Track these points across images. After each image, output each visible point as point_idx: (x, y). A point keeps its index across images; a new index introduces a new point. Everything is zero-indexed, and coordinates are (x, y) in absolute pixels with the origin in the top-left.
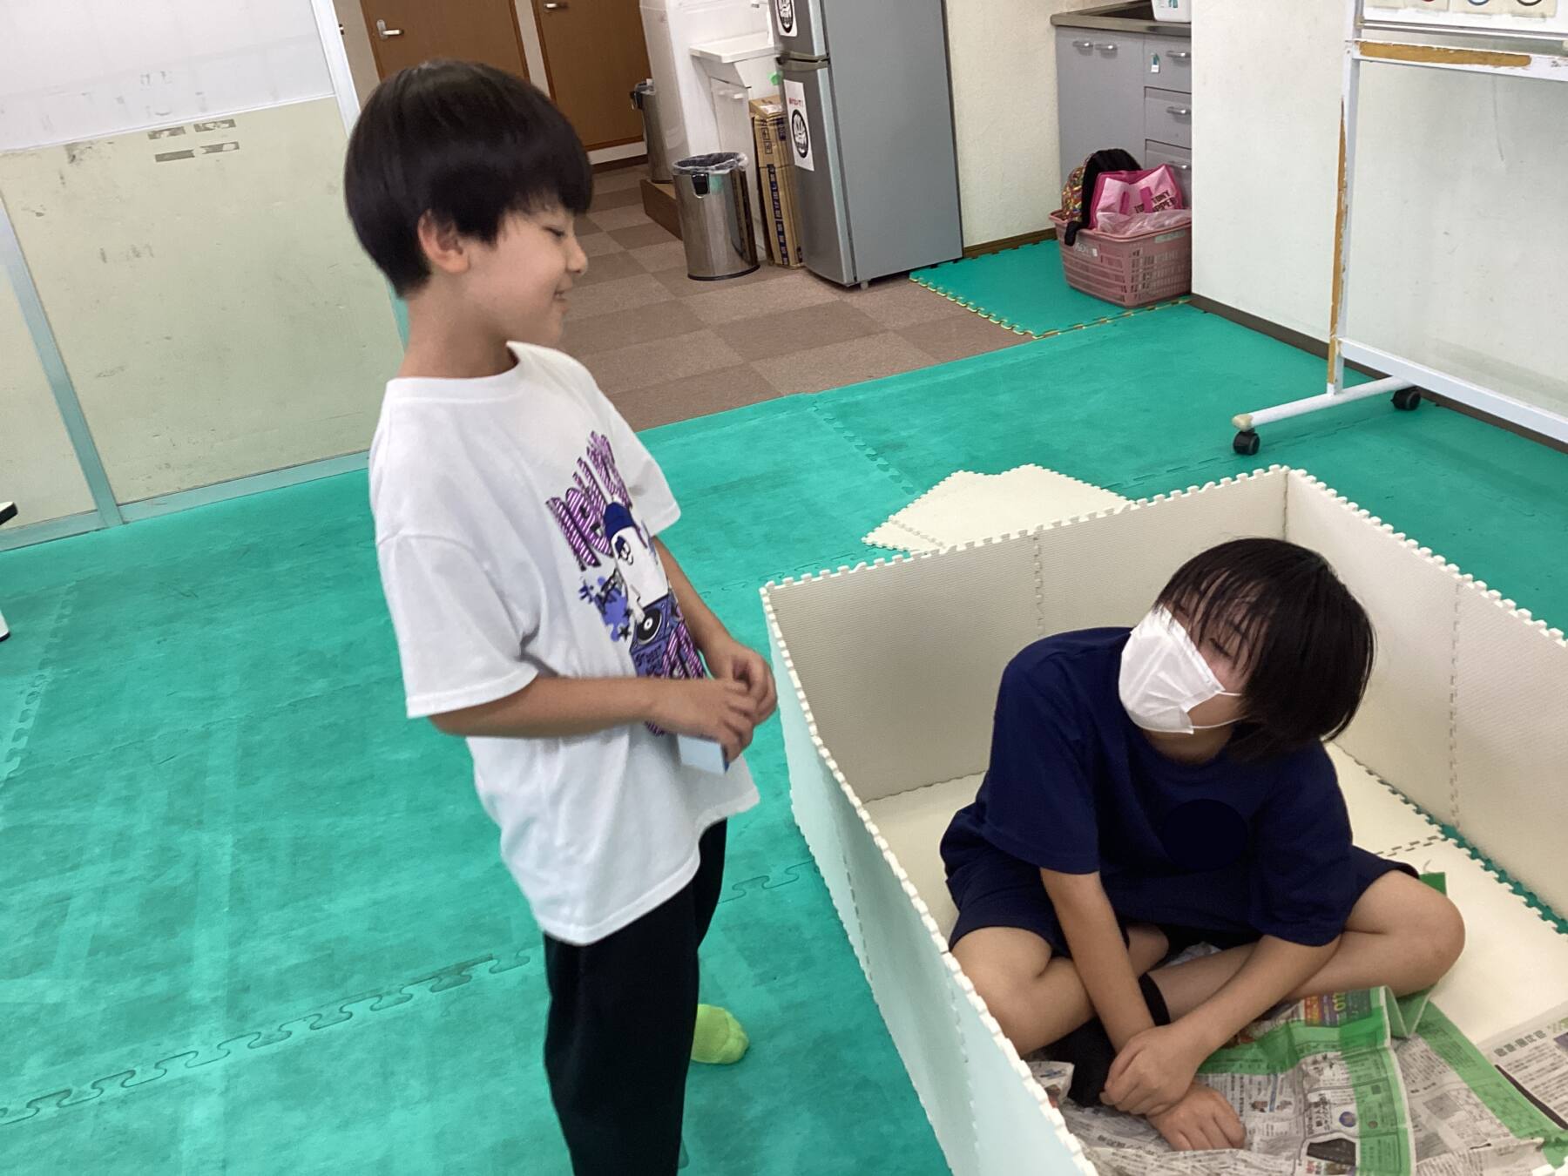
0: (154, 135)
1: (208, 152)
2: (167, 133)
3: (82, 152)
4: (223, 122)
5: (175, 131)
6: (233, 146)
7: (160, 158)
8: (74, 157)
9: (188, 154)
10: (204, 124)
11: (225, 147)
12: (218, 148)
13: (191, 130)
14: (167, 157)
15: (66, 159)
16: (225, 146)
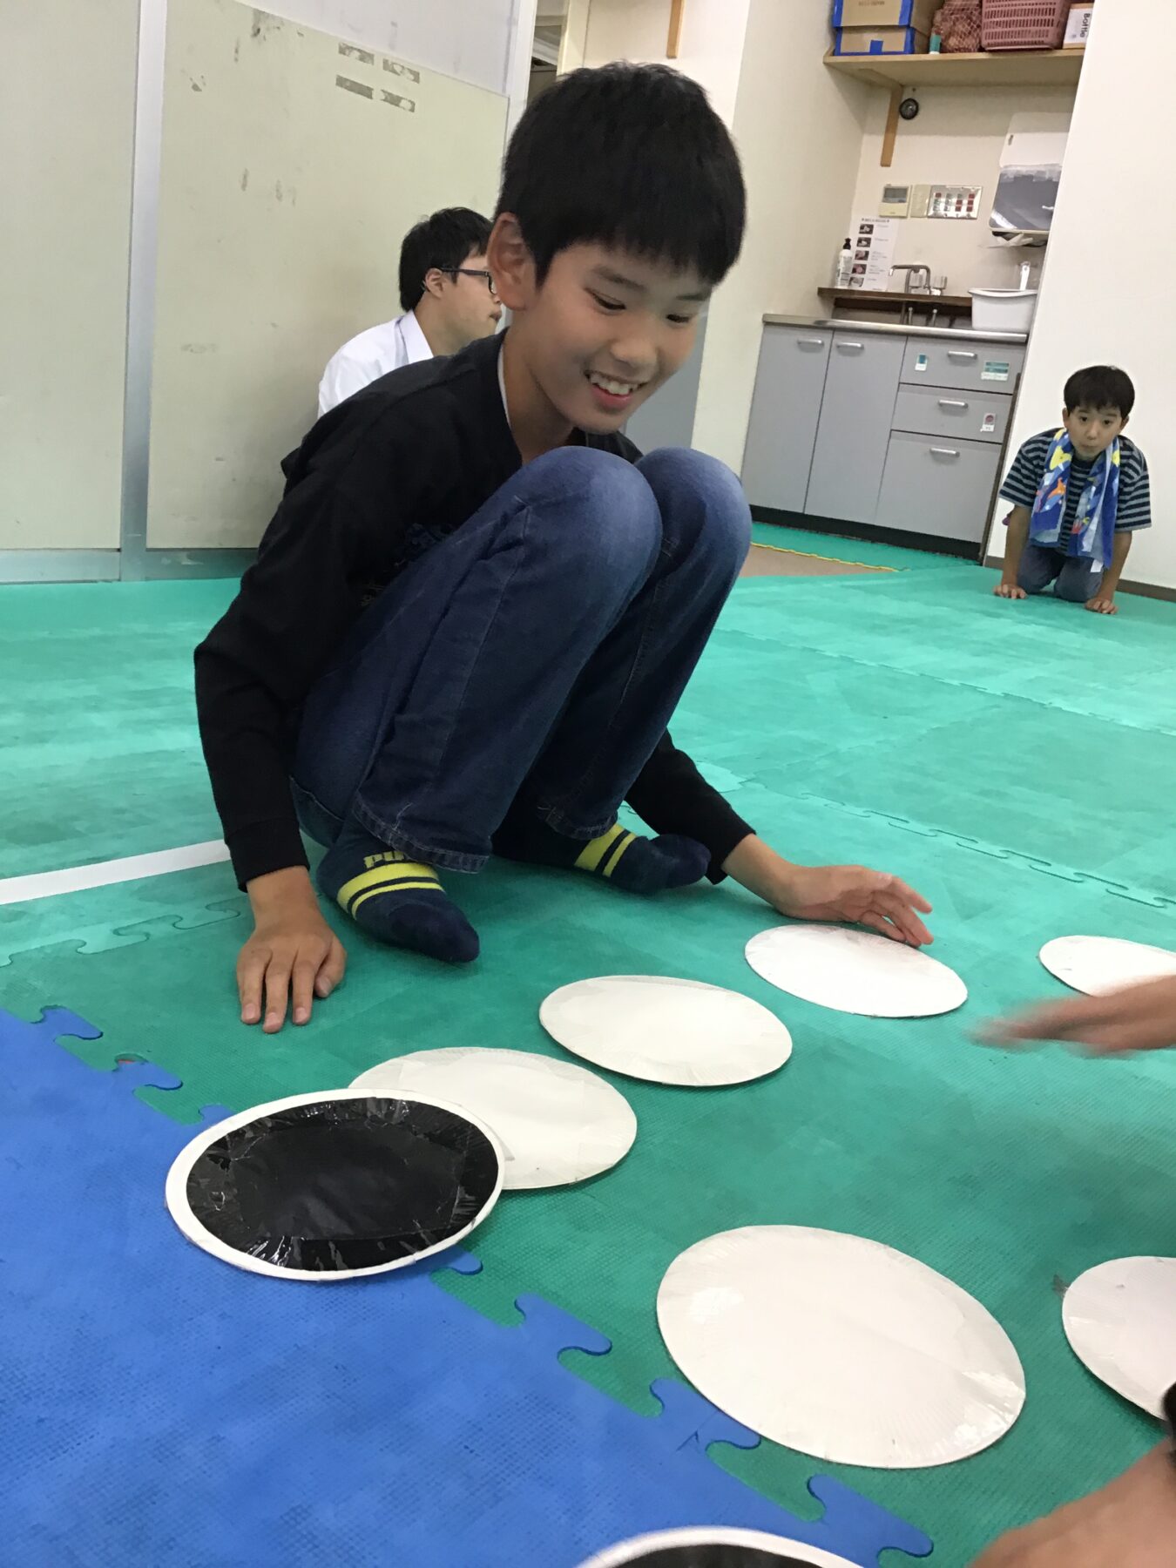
0: (344, 50)
1: (384, 100)
2: (357, 54)
3: (268, 29)
4: (411, 72)
5: (365, 57)
6: (409, 106)
7: (341, 82)
8: (259, 30)
9: (366, 92)
10: (393, 63)
11: (403, 103)
12: (394, 100)
13: (379, 62)
14: (348, 84)
15: (250, 31)
16: (403, 101)
